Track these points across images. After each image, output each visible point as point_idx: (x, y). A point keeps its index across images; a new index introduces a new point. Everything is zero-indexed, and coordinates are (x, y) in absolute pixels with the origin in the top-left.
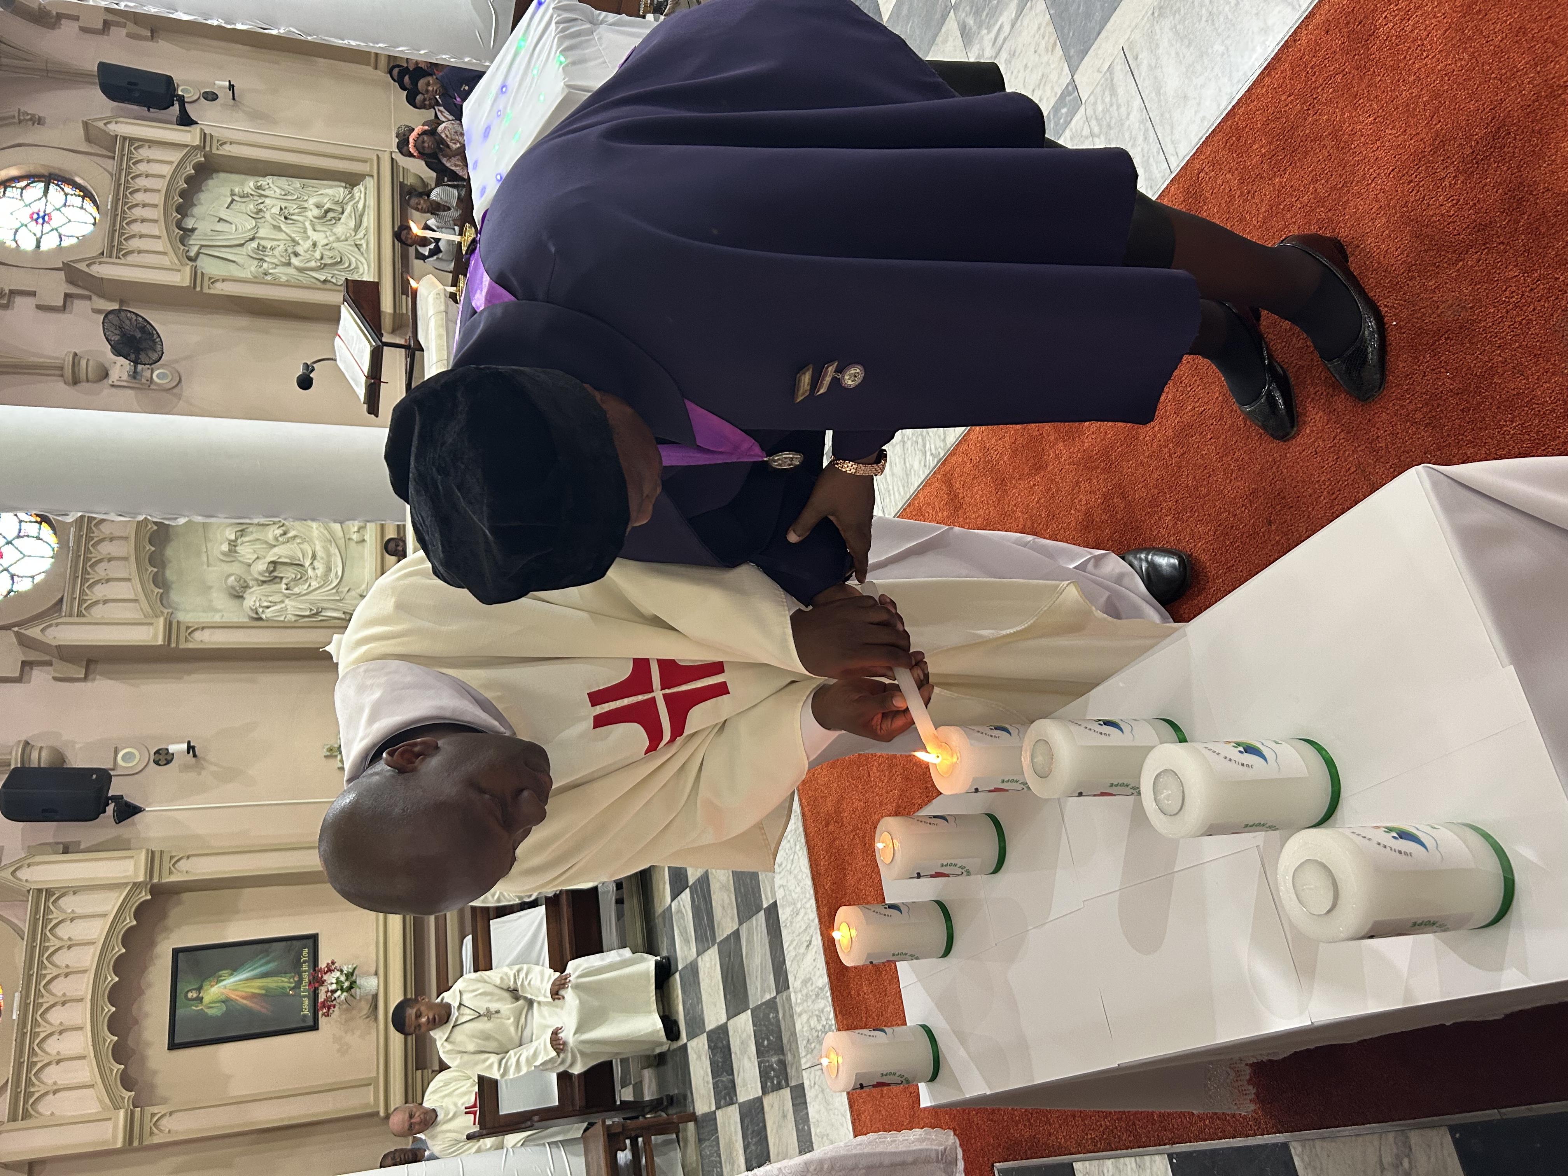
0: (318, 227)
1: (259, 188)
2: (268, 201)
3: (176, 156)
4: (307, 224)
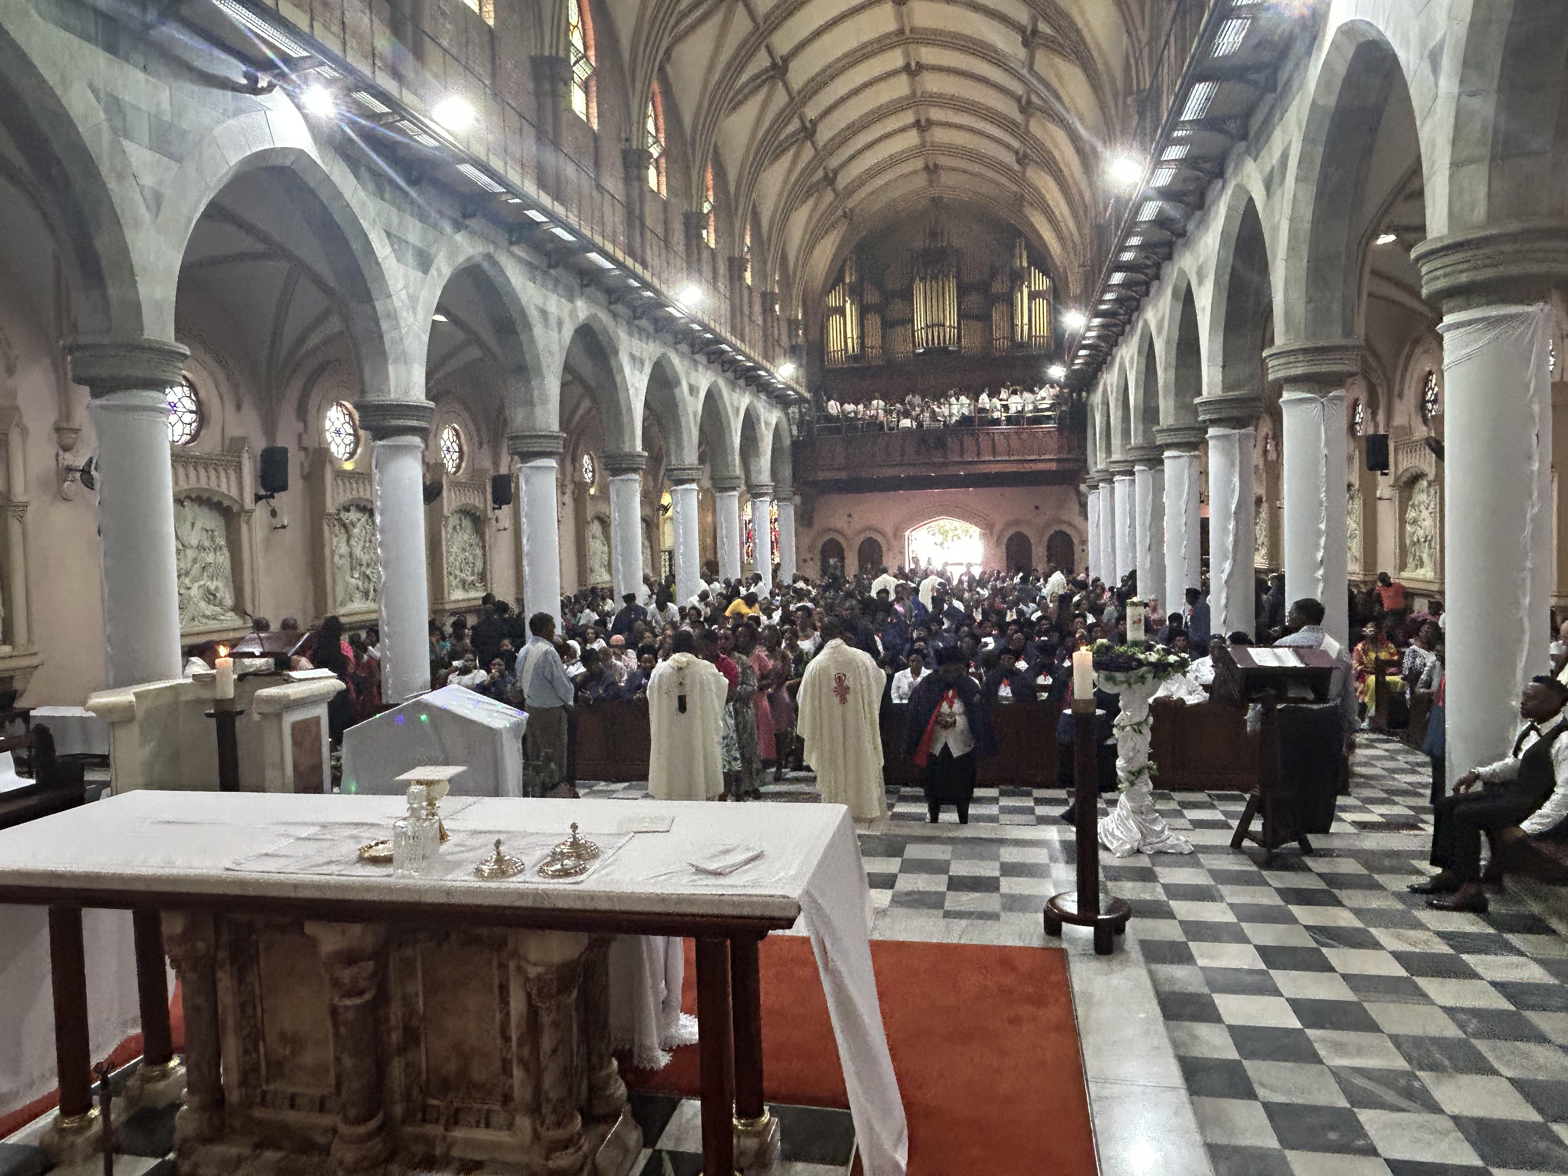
3: (234, 493)
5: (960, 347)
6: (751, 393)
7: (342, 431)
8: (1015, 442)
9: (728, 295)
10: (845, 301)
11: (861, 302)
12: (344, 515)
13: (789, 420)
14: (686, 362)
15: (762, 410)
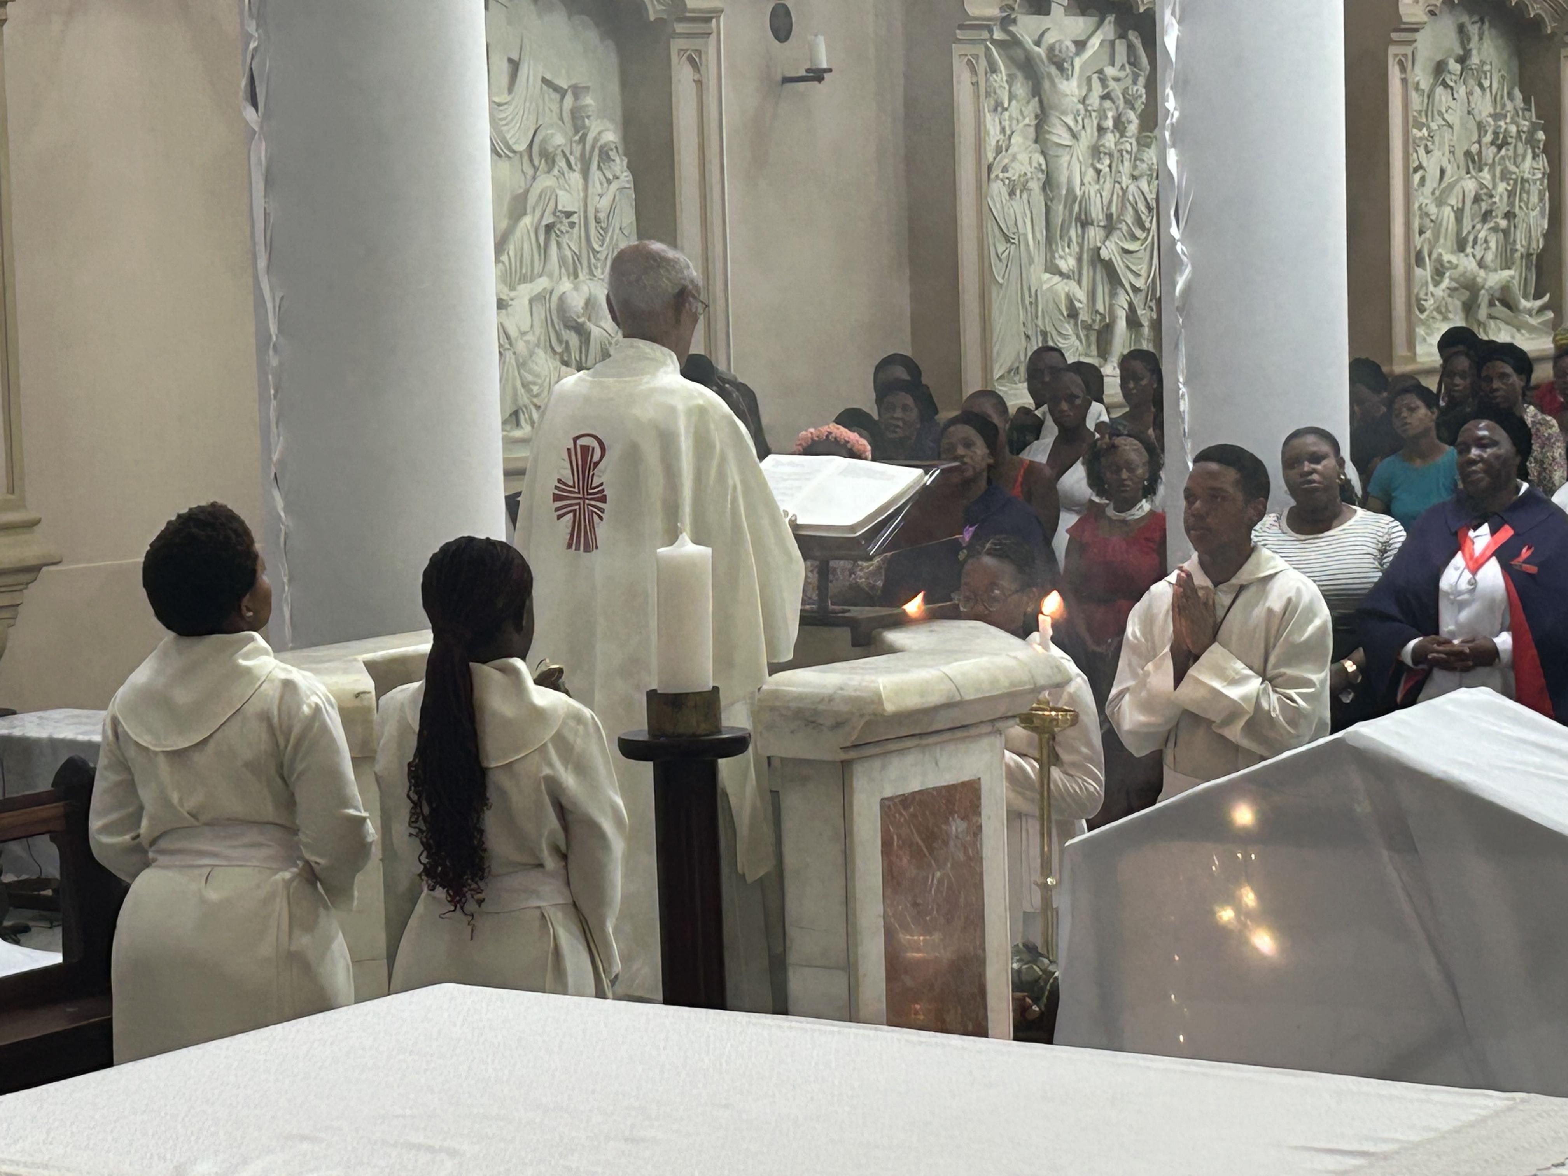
0: (540, 312)
1: (605, 156)
2: (576, 177)
4: (543, 283)
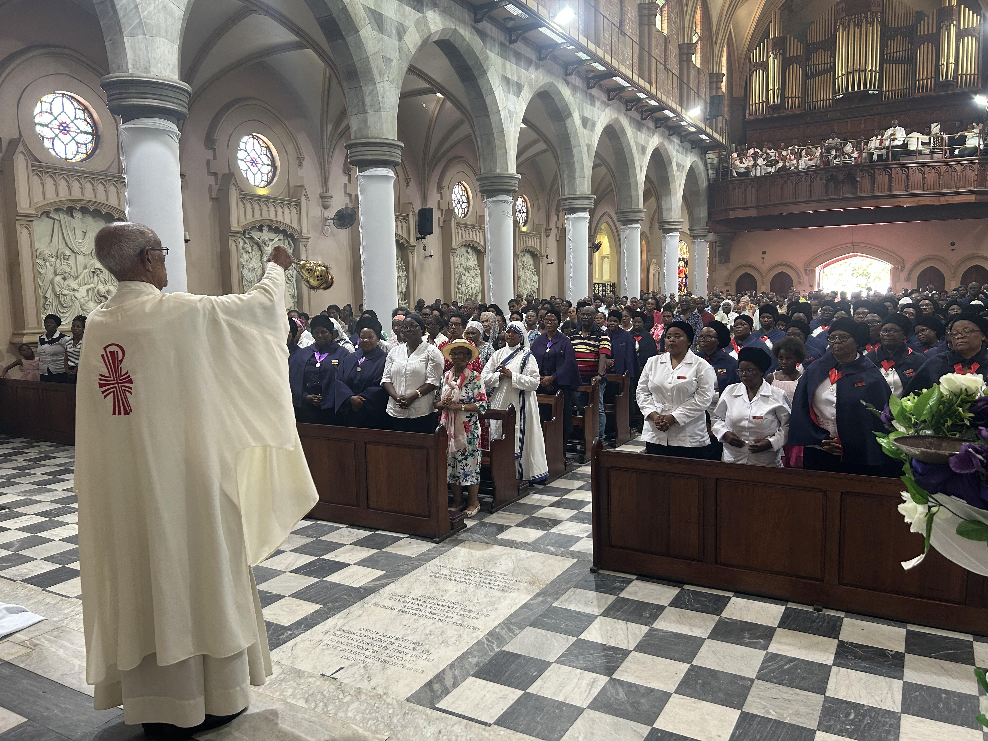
0: (90, 292)
5: (881, 92)
6: (662, 135)
7: (259, 161)
8: (931, 176)
9: (637, 39)
10: (768, 57)
11: (784, 54)
12: (255, 235)
13: (706, 165)
14: (579, 95)
15: (674, 153)
